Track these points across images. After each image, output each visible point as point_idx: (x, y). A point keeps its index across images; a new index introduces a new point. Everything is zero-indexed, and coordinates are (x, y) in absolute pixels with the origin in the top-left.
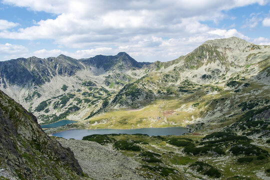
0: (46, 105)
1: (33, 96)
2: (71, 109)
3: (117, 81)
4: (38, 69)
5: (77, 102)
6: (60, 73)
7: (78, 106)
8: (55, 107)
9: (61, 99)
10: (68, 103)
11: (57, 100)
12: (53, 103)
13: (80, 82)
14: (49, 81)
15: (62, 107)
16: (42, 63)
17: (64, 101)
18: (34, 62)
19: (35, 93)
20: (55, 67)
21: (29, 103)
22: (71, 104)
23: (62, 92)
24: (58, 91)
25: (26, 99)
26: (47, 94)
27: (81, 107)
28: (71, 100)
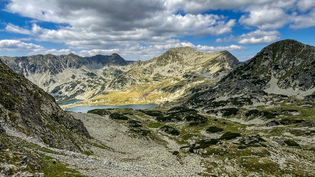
0: (60, 89)
1: (50, 82)
2: (78, 91)
3: (112, 72)
4: (53, 63)
5: (82, 87)
6: (70, 66)
7: (84, 90)
8: (66, 90)
9: (71, 85)
10: (76, 88)
11: (68, 85)
12: (64, 87)
13: (85, 73)
14: (62, 72)
15: (72, 90)
16: (56, 59)
17: (73, 86)
18: (50, 58)
19: (51, 80)
20: (66, 62)
21: (46, 87)
22: (78, 88)
23: (71, 80)
24: (68, 79)
25: (44, 84)
26: (60, 81)
27: (86, 90)
28: (78, 86)
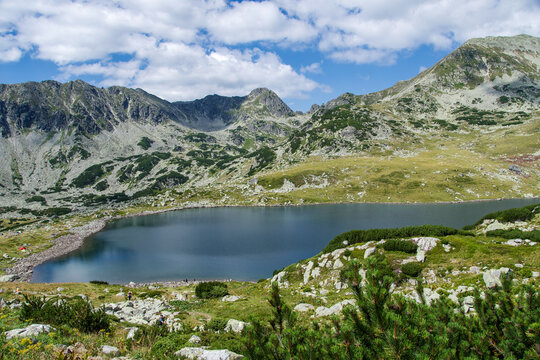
0: (101, 174)
1: (71, 154)
2: (163, 180)
3: (260, 134)
4: (88, 104)
5: (177, 166)
6: (136, 116)
7: (183, 173)
8: (123, 179)
9: (137, 161)
10: (155, 170)
11: (127, 163)
12: (117, 169)
13: (180, 134)
14: (110, 129)
15: (141, 177)
16: (96, 94)
17: (146, 164)
18: (79, 91)
19: (74, 150)
20: (126, 104)
21: (58, 171)
22: (162, 171)
23: (139, 151)
24: (130, 148)
25: (53, 162)
26: (103, 152)
27: (191, 176)
28: (162, 164)
